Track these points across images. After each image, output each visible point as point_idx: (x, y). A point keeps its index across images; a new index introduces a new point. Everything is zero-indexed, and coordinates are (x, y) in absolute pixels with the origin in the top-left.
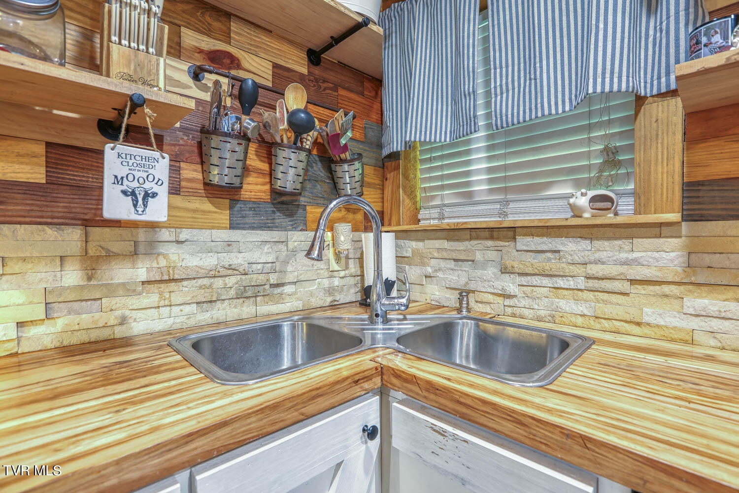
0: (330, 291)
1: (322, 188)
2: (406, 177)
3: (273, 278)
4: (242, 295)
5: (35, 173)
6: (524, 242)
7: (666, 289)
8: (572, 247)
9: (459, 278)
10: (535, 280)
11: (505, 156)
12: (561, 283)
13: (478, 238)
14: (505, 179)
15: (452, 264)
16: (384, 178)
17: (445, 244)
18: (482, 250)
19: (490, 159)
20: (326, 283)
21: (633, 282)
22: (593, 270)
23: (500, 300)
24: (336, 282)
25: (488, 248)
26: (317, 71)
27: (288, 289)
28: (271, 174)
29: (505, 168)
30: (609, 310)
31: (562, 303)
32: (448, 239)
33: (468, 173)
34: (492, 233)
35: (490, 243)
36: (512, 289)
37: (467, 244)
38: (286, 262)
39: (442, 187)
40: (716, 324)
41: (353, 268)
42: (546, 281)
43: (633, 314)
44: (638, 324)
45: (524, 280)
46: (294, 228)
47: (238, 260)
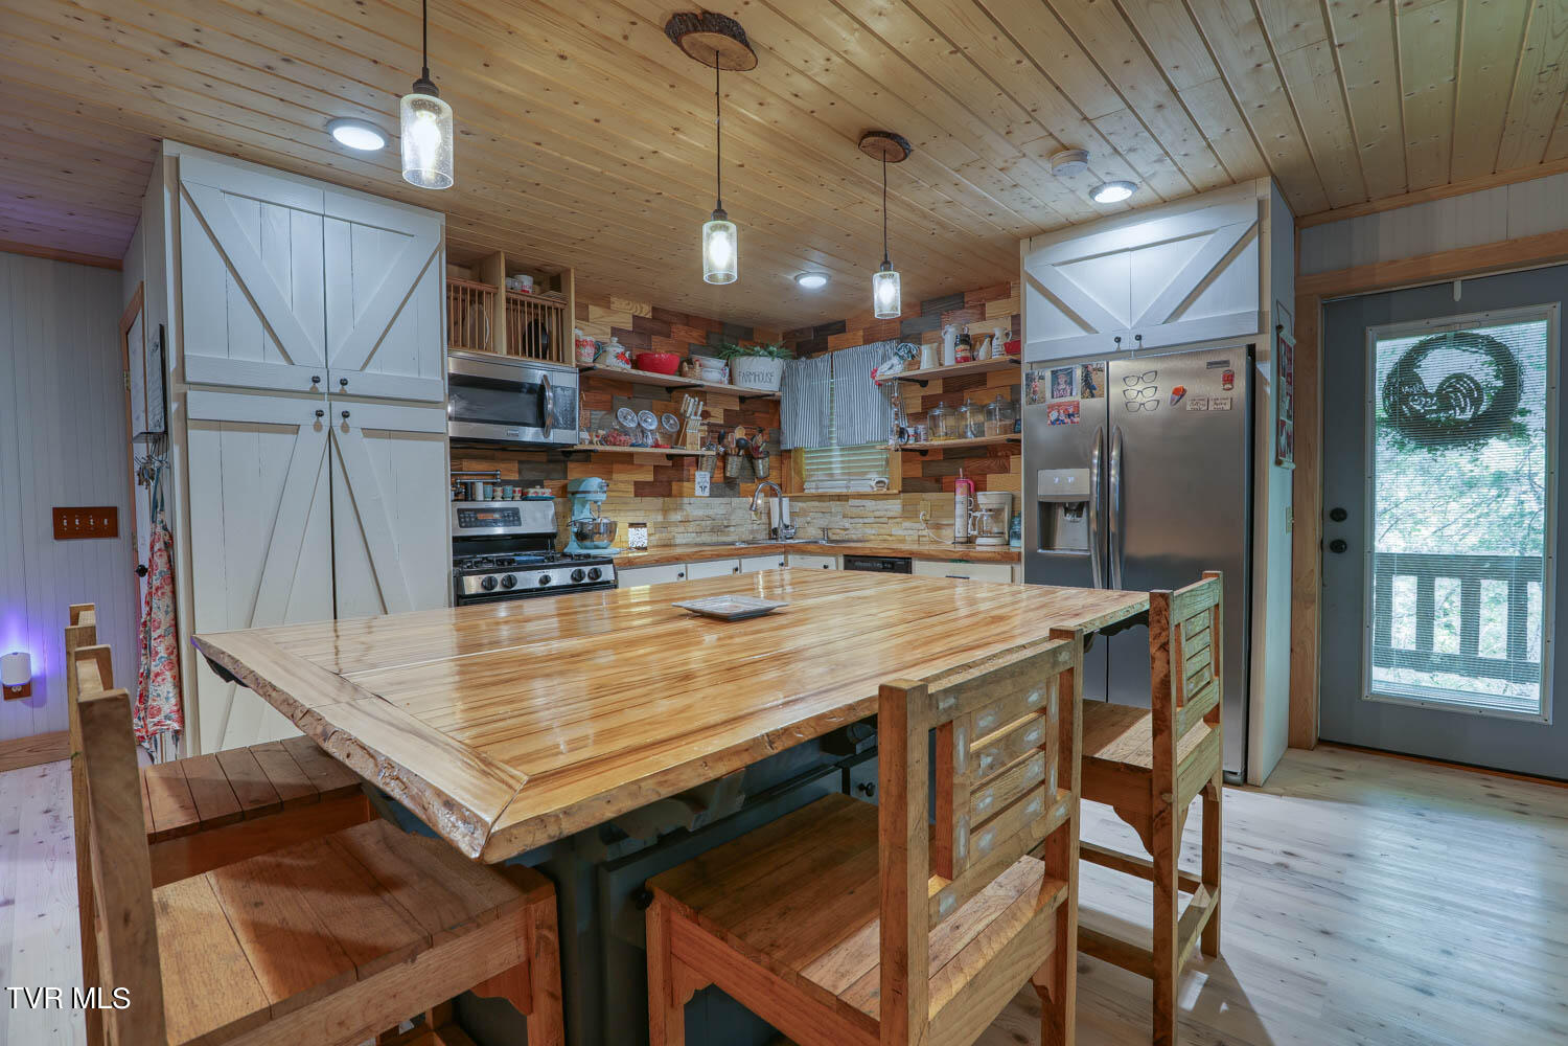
0: (752, 532)
1: (748, 473)
2: (796, 462)
3: (725, 523)
4: (712, 531)
5: (650, 478)
6: (852, 502)
7: (898, 520)
8: (869, 504)
9: (823, 523)
10: (856, 520)
11: (849, 455)
12: (866, 521)
13: (833, 500)
14: (849, 468)
15: (820, 515)
16: (782, 463)
17: (817, 504)
18: (835, 506)
19: (842, 455)
20: (750, 527)
21: (889, 518)
22: (877, 514)
23: (842, 532)
24: (755, 527)
25: (836, 506)
26: (744, 406)
27: (732, 529)
28: (724, 468)
29: (849, 461)
30: (883, 531)
31: (866, 530)
32: (819, 501)
33: (831, 463)
34: (840, 498)
35: (838, 503)
36: (847, 525)
37: (827, 504)
38: (730, 515)
39: (817, 470)
40: (911, 532)
41: (764, 517)
42: (861, 520)
43: (888, 532)
44: (891, 535)
45: (852, 521)
46: (734, 496)
47: (711, 512)
